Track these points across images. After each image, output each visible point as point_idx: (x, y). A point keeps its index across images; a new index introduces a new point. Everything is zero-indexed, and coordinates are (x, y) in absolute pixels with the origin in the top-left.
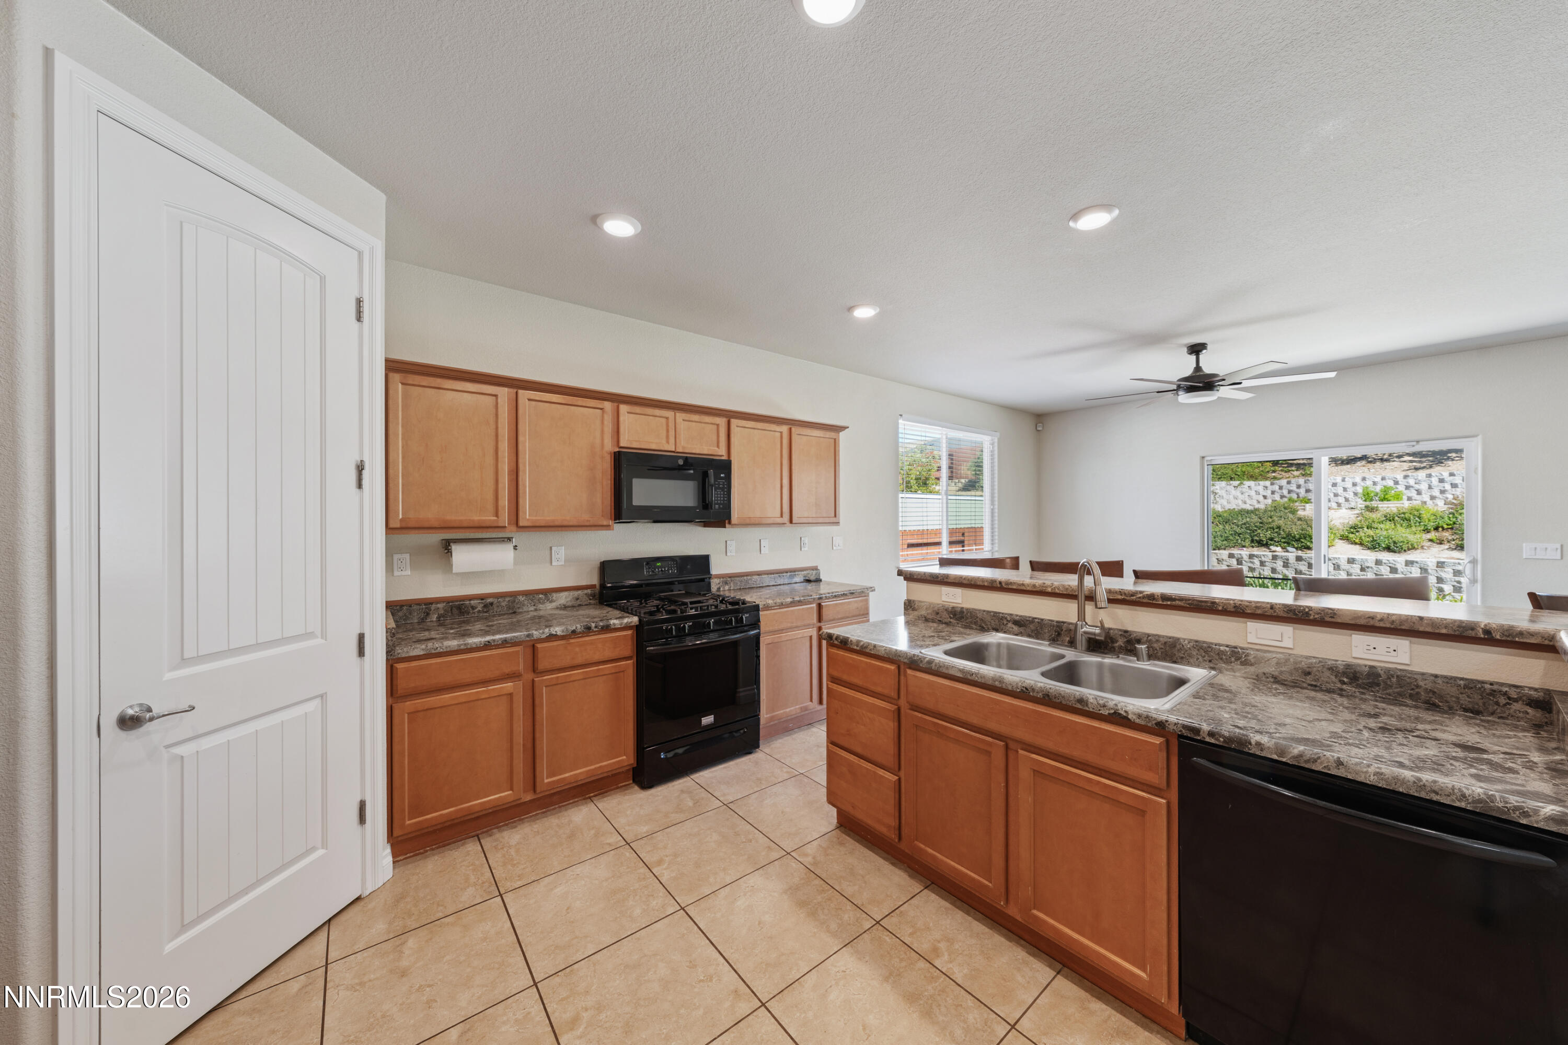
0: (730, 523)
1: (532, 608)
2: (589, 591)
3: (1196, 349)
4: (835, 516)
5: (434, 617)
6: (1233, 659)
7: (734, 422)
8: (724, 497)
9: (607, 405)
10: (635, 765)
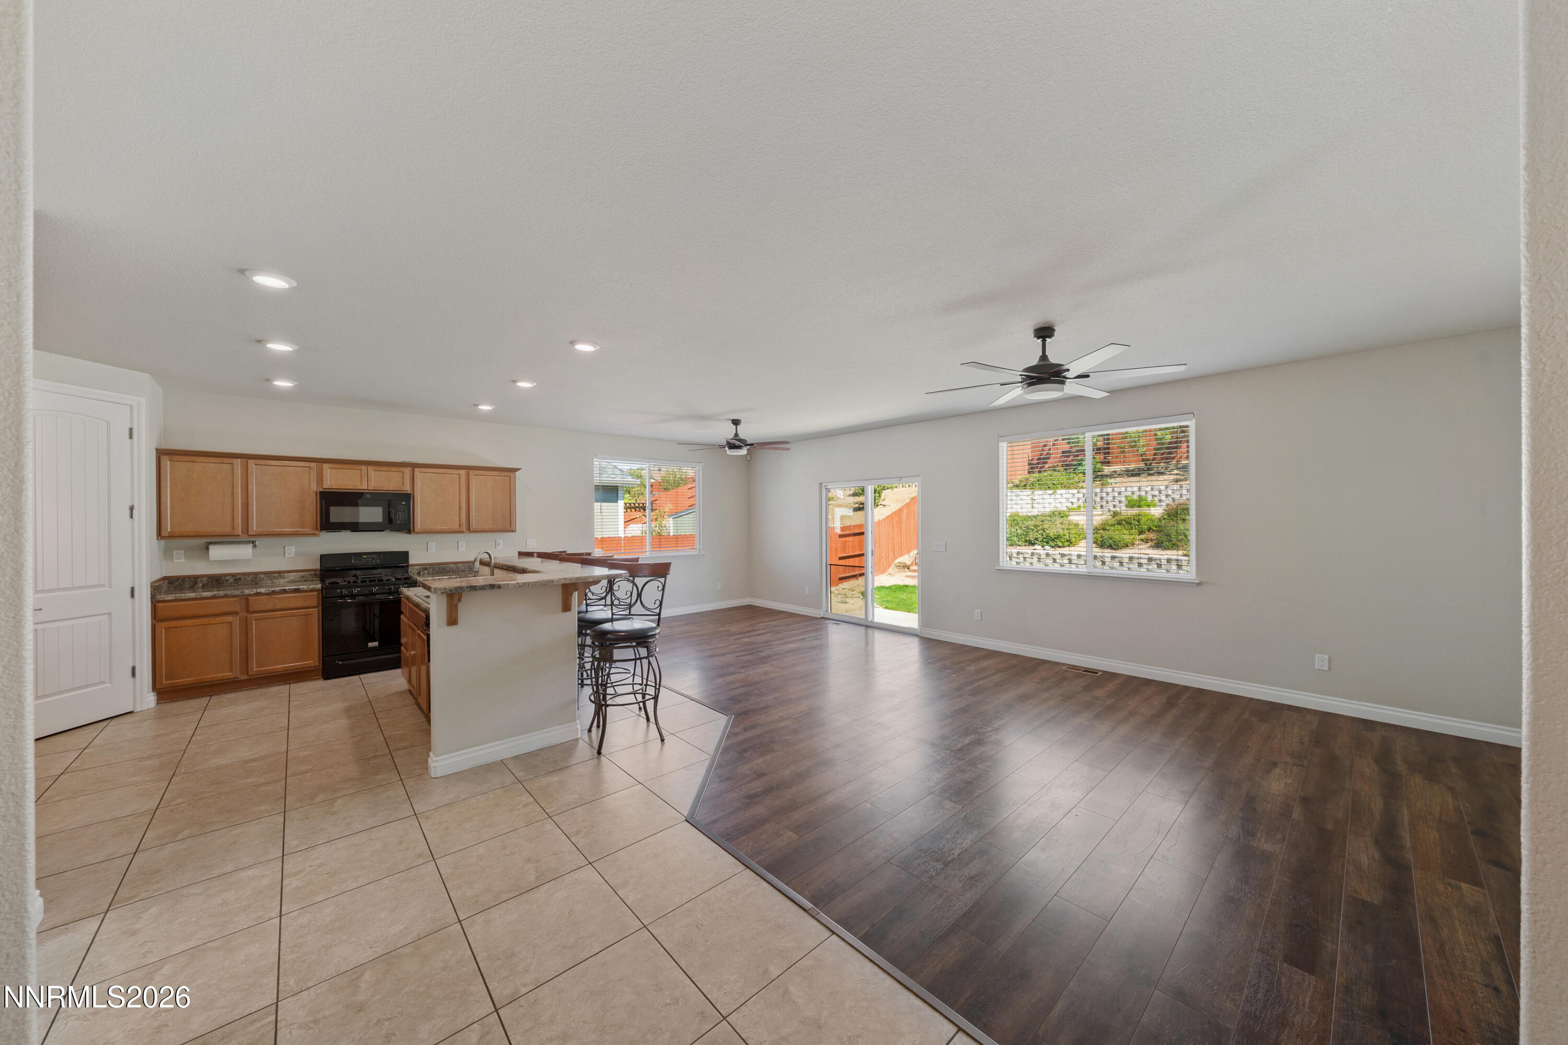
0: (414, 531)
1: (270, 582)
2: (312, 573)
3: (736, 422)
4: (510, 526)
5: (200, 585)
7: (417, 470)
8: (405, 516)
9: (313, 465)
10: (321, 667)
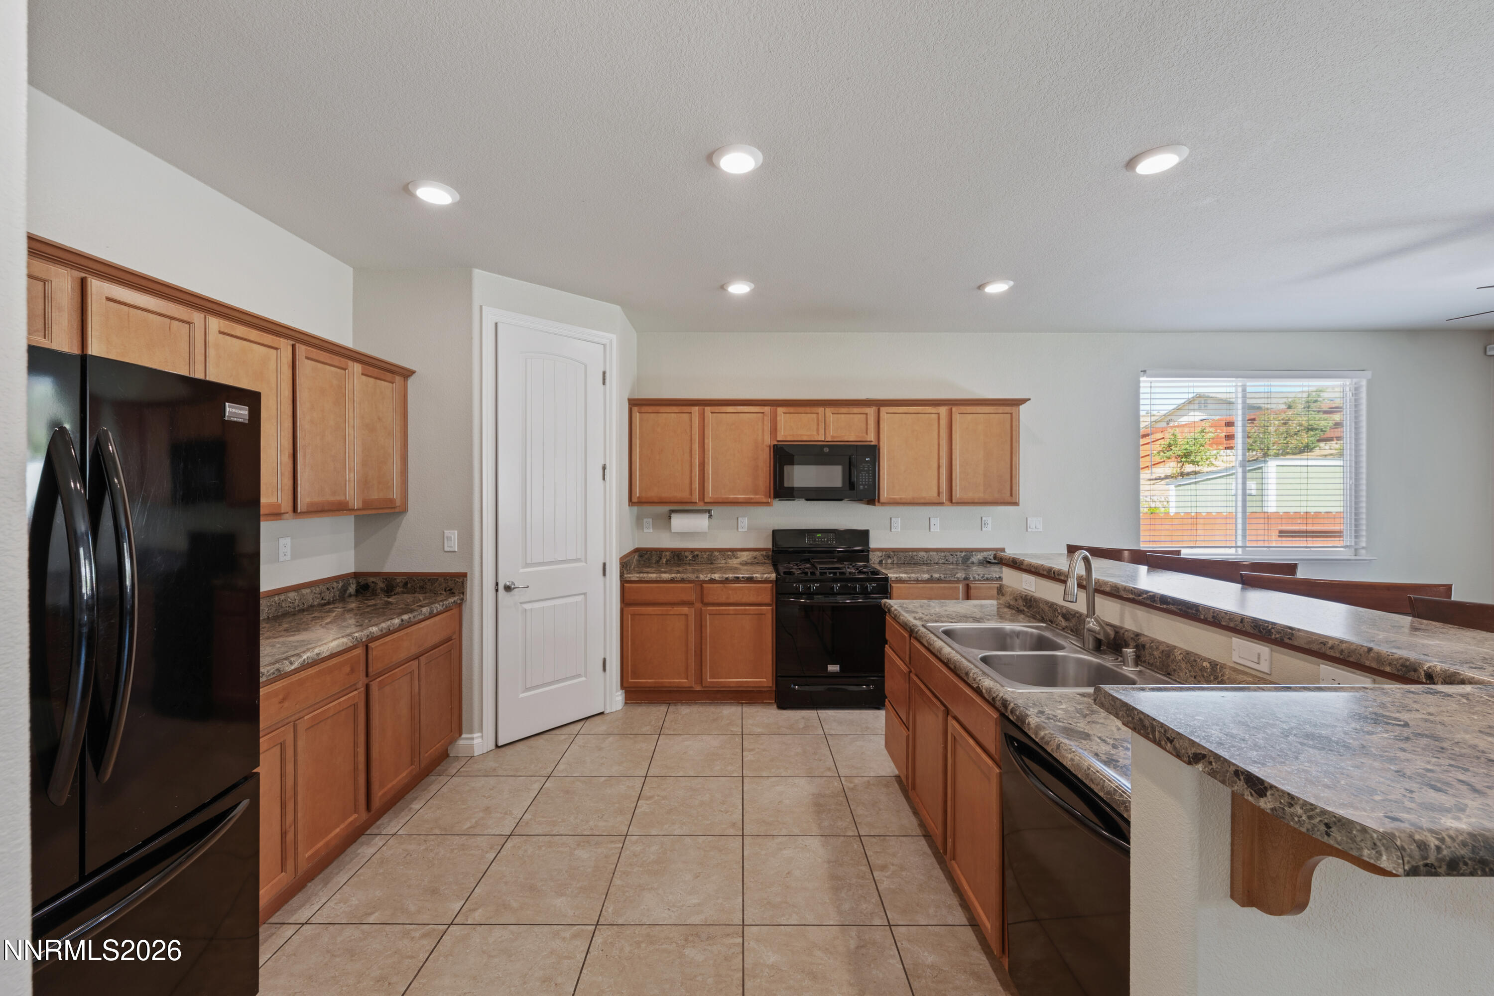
0: (879, 501)
1: (723, 561)
2: (764, 553)
4: (1011, 495)
5: (664, 561)
6: (1212, 678)
7: (884, 410)
8: (869, 479)
9: (767, 409)
10: (774, 689)
